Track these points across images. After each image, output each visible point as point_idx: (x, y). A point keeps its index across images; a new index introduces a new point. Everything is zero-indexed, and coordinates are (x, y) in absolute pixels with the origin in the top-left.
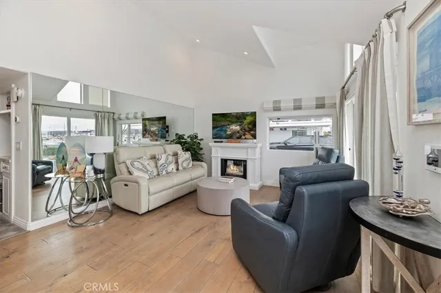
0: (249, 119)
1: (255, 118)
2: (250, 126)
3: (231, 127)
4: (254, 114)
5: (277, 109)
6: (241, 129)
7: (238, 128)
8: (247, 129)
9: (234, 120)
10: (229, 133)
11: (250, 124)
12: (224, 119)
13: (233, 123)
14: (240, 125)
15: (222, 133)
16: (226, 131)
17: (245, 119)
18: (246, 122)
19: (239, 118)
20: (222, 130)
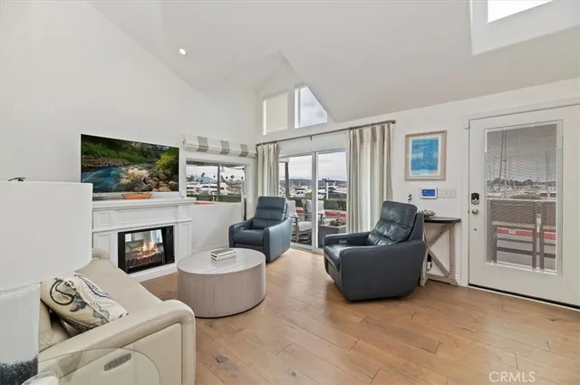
0: (165, 159)
1: (177, 158)
2: (168, 172)
3: (130, 171)
4: (175, 151)
5: (203, 149)
6: (151, 176)
7: (145, 173)
8: (162, 175)
9: (136, 157)
10: (124, 181)
11: (167, 167)
12: (112, 152)
13: (132, 162)
14: (149, 168)
15: (110, 182)
16: (118, 177)
17: (159, 157)
18: (159, 163)
19: (147, 154)
20: (108, 175)
